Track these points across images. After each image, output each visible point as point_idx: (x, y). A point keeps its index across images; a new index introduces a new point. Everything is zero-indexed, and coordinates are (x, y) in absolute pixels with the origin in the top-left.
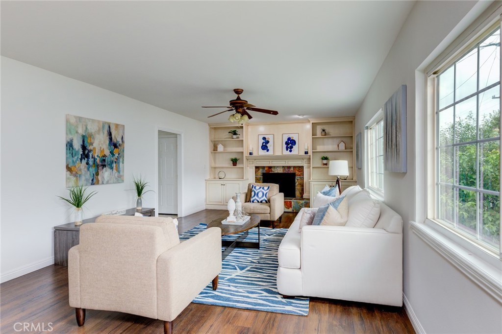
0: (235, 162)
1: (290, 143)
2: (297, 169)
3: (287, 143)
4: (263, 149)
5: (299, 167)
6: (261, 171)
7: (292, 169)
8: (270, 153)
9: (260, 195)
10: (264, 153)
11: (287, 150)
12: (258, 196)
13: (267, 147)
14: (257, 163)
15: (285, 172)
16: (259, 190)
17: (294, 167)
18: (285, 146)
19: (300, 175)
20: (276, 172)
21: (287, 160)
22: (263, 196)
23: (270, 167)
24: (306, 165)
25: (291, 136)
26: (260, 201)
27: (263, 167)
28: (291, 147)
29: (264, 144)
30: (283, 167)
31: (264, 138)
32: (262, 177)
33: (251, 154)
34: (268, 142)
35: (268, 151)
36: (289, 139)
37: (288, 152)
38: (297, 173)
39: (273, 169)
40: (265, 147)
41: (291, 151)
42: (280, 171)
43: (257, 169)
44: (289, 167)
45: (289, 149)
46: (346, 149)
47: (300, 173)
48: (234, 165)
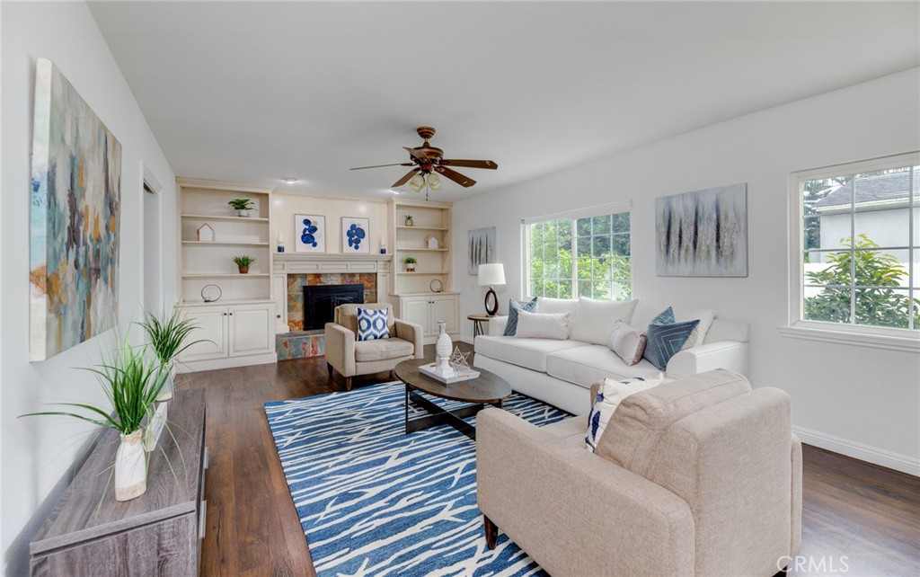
0: (243, 265)
1: (356, 235)
2: (366, 277)
3: (349, 234)
4: (305, 242)
5: (370, 274)
6: (299, 283)
7: (357, 278)
8: (320, 249)
9: (380, 324)
10: (308, 248)
11: (351, 245)
12: (375, 327)
13: (313, 238)
14: (293, 267)
15: (345, 283)
16: (375, 317)
17: (361, 275)
18: (346, 239)
19: (370, 288)
20: (329, 283)
21: (349, 263)
22: (384, 326)
23: (318, 276)
24: (381, 271)
25: (356, 222)
26: (379, 335)
27: (305, 276)
28: (358, 242)
29: (307, 232)
30: (342, 274)
31: (307, 222)
32: (301, 294)
33: (280, 249)
34: (315, 229)
35: (315, 245)
36: (353, 227)
37: (352, 250)
38: (366, 284)
39: (322, 279)
40: (308, 237)
41: (357, 248)
42: (336, 281)
43: (291, 280)
44: (352, 275)
45: (354, 245)
46: (439, 247)
47: (370, 284)
48: (241, 272)
